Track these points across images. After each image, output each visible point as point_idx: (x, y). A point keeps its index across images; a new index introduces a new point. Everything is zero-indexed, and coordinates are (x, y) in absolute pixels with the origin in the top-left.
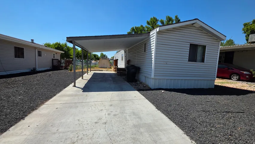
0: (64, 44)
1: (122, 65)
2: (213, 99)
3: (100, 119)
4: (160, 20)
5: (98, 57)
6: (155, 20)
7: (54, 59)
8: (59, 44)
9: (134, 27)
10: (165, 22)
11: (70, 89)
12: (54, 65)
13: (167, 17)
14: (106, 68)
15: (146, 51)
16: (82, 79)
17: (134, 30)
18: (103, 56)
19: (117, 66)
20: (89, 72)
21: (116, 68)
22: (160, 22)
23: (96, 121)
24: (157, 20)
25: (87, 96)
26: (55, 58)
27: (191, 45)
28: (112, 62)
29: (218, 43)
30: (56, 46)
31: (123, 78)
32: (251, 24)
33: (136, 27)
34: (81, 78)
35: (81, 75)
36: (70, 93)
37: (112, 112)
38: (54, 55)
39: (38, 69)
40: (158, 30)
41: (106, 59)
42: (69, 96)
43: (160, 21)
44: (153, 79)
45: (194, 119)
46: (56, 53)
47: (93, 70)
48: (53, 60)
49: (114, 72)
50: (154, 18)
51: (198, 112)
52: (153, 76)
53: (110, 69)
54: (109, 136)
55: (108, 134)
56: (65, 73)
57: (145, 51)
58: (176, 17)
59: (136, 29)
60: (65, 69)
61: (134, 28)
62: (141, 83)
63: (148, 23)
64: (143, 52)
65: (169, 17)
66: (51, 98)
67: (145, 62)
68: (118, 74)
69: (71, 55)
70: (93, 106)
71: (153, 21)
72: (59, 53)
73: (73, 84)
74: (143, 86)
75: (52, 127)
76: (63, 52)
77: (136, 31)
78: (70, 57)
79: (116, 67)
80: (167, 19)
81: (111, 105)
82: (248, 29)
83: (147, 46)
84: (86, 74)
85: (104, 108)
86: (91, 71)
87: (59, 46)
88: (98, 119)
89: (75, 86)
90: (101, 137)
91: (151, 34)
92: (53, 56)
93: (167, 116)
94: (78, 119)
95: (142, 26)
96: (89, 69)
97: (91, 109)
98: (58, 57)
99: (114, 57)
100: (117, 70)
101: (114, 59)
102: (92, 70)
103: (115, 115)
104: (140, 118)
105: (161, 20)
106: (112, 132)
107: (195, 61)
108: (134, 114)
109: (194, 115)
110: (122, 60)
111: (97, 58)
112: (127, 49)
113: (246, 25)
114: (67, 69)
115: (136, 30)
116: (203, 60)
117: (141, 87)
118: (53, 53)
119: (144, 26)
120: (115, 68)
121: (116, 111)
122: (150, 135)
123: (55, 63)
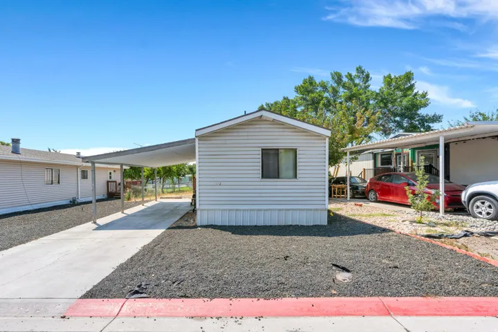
7: (110, 182)
12: (109, 190)
16: (122, 212)
26: (113, 179)
27: (265, 151)
29: (323, 141)
38: (110, 173)
39: (80, 200)
46: (114, 171)
48: (108, 182)
72: (119, 169)
76: (128, 168)
89: (94, 222)
92: (109, 175)
98: (118, 177)
107: (277, 176)
116: (295, 175)
118: (109, 171)
123: (112, 188)
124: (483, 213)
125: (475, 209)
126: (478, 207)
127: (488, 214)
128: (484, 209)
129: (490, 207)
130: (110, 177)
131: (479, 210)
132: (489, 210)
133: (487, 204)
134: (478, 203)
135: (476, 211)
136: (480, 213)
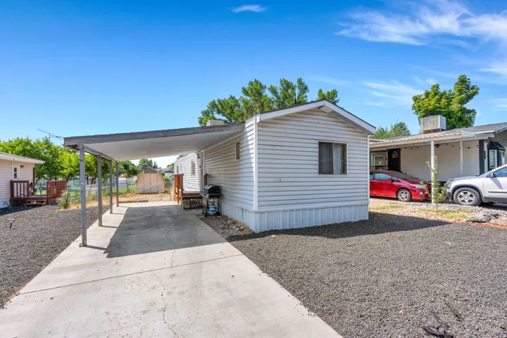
0: (41, 141)
1: (192, 185)
2: (359, 240)
3: (153, 304)
4: (268, 86)
5: (133, 169)
6: (258, 87)
7: (15, 182)
8: (28, 143)
9: (216, 100)
10: (279, 91)
11: (73, 253)
12: (15, 195)
13: (281, 81)
14: (155, 193)
15: (241, 158)
16: (101, 225)
17: (217, 107)
18: (146, 164)
19: (183, 190)
20: (114, 206)
21: (180, 193)
22: (269, 92)
23: (143, 309)
24: (262, 87)
25: (117, 263)
26: (19, 178)
27: (321, 144)
28: (169, 179)
29: (365, 138)
30: (19, 148)
31: (198, 215)
32: (424, 99)
33: (219, 101)
34: (96, 223)
35: (97, 215)
36: (78, 261)
37: (175, 288)
38: (15, 170)
40: (258, 121)
41: (155, 172)
42: (74, 268)
43: (269, 89)
44: (256, 213)
45: (321, 280)
46: (21, 166)
47: (124, 202)
48: (12, 183)
49: (176, 203)
50: (256, 82)
51: (329, 265)
52: (255, 208)
53: (167, 197)
54: (173, 329)
55: (170, 326)
56: (51, 215)
57: (238, 157)
58: (300, 81)
59: (221, 105)
60: (47, 204)
61: (217, 103)
62: (234, 223)
63: (245, 92)
64: (236, 160)
65: (285, 81)
66: (30, 278)
67: (239, 179)
68: (186, 207)
69: (63, 169)
70: (133, 281)
71: (255, 89)
72: (30, 164)
73: (80, 239)
74: (238, 229)
75: (50, 334)
76: (42, 162)
77: (221, 108)
78: (61, 172)
79: (180, 190)
80: (282, 85)
81: (174, 275)
82: (420, 106)
83: (242, 147)
84: (108, 213)
85: (158, 283)
86: (120, 205)
87: (29, 147)
88: (148, 304)
89: (84, 245)
90: (156, 334)
91: (247, 125)
92: (13, 173)
93: (277, 280)
94: (107, 311)
95: (232, 98)
96: (114, 200)
97: (130, 288)
98: (27, 175)
99: (173, 164)
100: (184, 199)
101: (175, 173)
102: (122, 202)
103: (181, 293)
104: (229, 291)
105: (271, 87)
106: (178, 322)
107: (331, 172)
108: (218, 285)
109: (322, 271)
110: (193, 173)
111: (133, 171)
112: (203, 151)
113: (416, 100)
114: (55, 203)
115: (219, 106)
116: (344, 171)
117: (234, 231)
118: (14, 166)
119: (237, 98)
120: (178, 194)
121: (183, 286)
122: (245, 315)
123: (20, 192)
124: (466, 201)
125: (458, 198)
126: (461, 196)
127: (470, 201)
128: (466, 198)
129: (471, 196)
130: (15, 175)
131: (462, 199)
132: (470, 198)
133: (469, 193)
134: (462, 194)
135: (460, 200)
136: (463, 201)
